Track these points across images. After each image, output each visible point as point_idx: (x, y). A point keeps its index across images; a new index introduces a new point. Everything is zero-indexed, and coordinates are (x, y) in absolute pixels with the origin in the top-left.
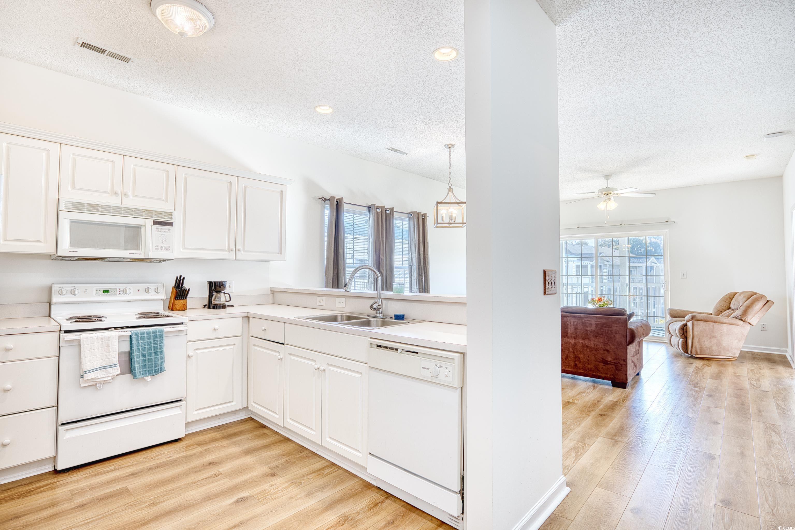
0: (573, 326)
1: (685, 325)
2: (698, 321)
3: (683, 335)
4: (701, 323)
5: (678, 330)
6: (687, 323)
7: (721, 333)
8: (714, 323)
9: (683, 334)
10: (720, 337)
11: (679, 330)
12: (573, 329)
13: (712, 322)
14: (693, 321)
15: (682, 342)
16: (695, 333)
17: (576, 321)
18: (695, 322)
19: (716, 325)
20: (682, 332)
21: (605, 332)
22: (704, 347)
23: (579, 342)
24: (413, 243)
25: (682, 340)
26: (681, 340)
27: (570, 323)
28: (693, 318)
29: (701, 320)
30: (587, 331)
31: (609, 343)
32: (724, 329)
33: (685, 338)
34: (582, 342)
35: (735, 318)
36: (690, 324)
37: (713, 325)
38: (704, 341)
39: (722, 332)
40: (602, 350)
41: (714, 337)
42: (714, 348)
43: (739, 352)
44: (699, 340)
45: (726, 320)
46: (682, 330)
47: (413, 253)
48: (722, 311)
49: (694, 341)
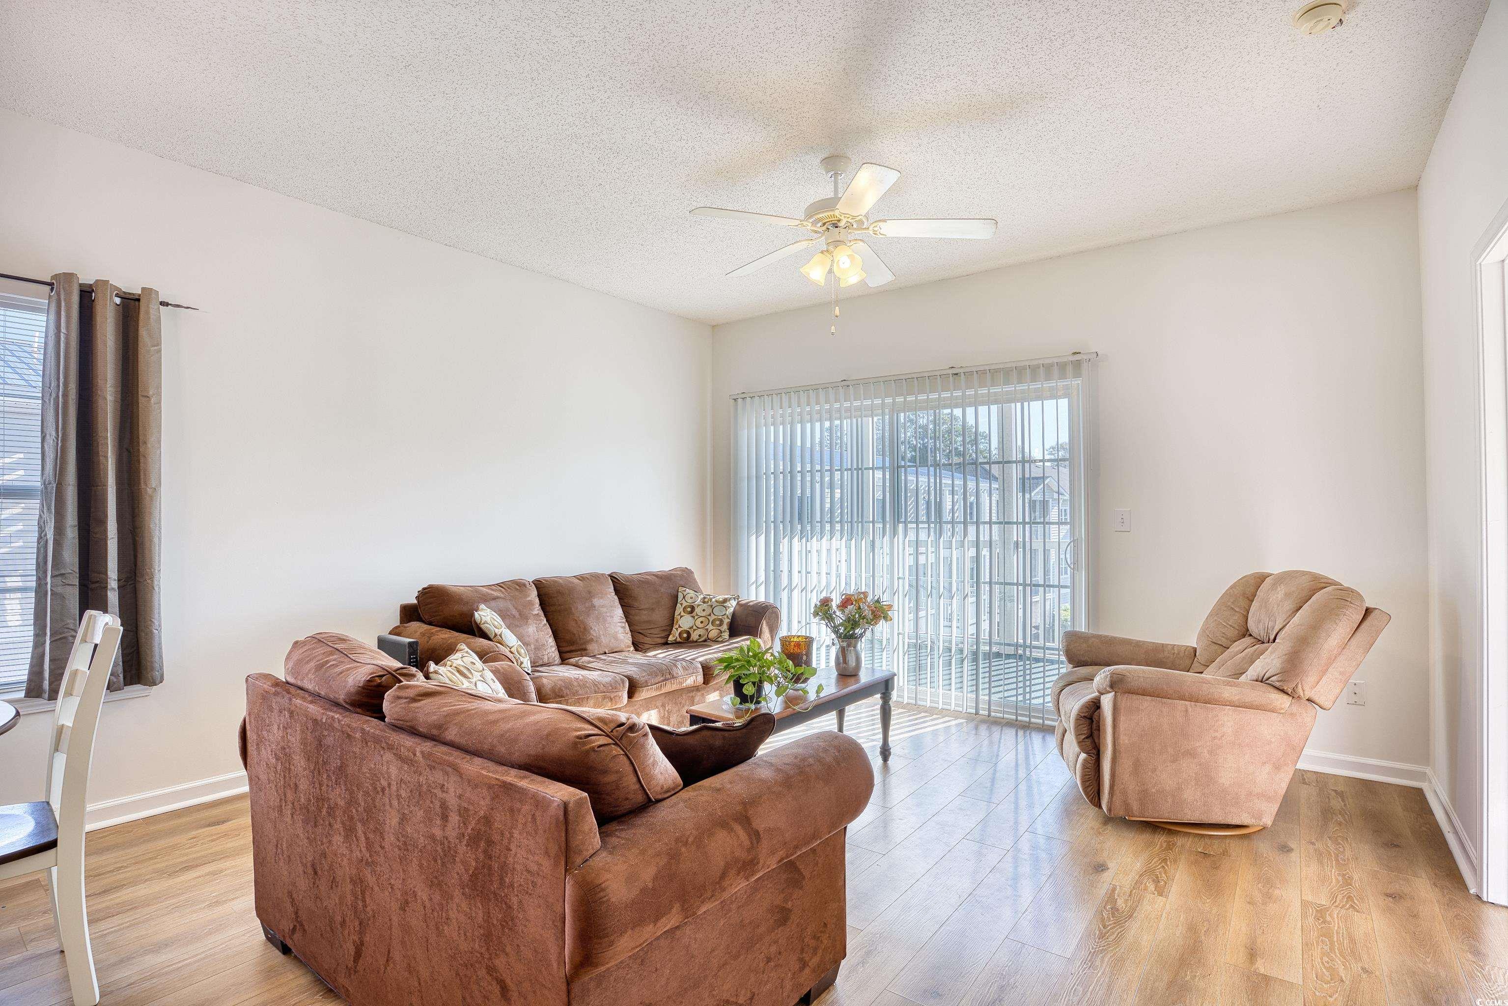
0: (395, 803)
1: (1095, 706)
2: (1135, 697)
3: (1088, 742)
4: (1146, 704)
5: (1074, 720)
6: (1102, 697)
7: (1215, 738)
8: (1187, 703)
9: (1090, 736)
10: (1211, 752)
11: (1077, 720)
12: (397, 819)
13: (1182, 698)
14: (1115, 696)
15: (1084, 766)
16: (1124, 740)
17: (407, 778)
18: (1125, 701)
19: (1197, 712)
20: (1085, 730)
21: (490, 868)
22: (1154, 790)
23: (415, 894)
24: (51, 395)
25: (1085, 760)
26: (1083, 756)
27: (389, 784)
28: (1115, 684)
29: (1144, 693)
30: (432, 837)
31: (504, 939)
32: (1223, 725)
33: (1094, 751)
34: (425, 898)
35: (1261, 682)
36: (1107, 702)
37: (1187, 711)
38: (1154, 770)
39: (1218, 735)
40: (484, 971)
41: (1191, 754)
42: (1190, 794)
43: (1276, 810)
44: (1137, 765)
45: (1229, 693)
46: (1088, 721)
47: (48, 436)
48: (1224, 642)
49: (1119, 770)
